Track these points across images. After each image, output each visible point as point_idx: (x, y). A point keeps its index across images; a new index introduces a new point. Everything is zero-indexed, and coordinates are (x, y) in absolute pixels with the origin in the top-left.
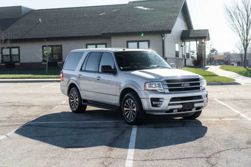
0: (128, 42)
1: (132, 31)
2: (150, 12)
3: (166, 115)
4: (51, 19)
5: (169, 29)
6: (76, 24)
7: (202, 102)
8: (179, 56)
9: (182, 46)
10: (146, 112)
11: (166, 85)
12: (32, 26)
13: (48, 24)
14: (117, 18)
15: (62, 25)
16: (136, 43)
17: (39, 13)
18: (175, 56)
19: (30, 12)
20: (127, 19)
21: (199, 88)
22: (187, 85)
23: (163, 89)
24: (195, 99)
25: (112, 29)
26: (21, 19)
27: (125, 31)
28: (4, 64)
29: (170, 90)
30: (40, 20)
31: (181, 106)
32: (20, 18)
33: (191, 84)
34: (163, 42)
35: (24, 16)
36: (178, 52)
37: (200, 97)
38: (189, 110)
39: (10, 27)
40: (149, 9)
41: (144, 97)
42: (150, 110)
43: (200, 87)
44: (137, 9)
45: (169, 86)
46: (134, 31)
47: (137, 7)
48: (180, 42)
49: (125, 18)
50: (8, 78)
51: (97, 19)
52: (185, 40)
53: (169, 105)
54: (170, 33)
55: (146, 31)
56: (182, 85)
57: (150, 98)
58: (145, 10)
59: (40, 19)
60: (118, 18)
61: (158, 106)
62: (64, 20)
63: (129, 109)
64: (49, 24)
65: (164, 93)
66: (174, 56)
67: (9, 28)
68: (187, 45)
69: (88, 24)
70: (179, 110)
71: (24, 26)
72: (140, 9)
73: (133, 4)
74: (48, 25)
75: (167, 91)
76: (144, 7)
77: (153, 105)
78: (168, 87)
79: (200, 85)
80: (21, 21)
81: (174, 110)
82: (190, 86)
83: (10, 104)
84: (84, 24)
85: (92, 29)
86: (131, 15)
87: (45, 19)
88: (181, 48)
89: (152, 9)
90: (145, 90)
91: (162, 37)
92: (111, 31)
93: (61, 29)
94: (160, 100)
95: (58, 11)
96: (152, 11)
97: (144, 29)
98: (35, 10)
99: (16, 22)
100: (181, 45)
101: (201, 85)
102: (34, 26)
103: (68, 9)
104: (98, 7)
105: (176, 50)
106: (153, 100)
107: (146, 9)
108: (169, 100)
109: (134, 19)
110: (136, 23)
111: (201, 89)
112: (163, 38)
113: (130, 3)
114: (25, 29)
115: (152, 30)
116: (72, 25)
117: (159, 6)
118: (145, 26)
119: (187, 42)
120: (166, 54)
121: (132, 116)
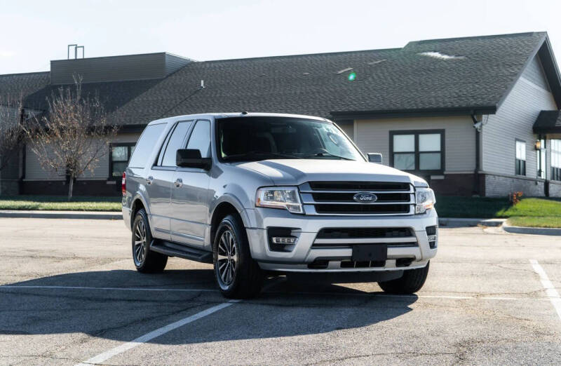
0: (392, 134)
1: (401, 108)
2: (454, 65)
3: (310, 273)
4: (228, 81)
5: (493, 103)
6: (281, 93)
7: (415, 244)
8: (527, 173)
9: (536, 149)
10: (260, 264)
11: (311, 196)
12: (182, 97)
13: (219, 91)
14: (373, 78)
15: (249, 94)
16: (412, 137)
17: (204, 69)
18: (514, 172)
19: (186, 66)
20: (396, 80)
21: (406, 209)
22: (369, 198)
23: (301, 205)
24: (392, 236)
25: (356, 103)
26: (162, 82)
27: (386, 108)
28: (115, 183)
29: (319, 208)
30: (202, 85)
31: (348, 252)
32: (162, 80)
33: (381, 197)
34: (478, 134)
35: (171, 75)
36: (524, 162)
37: (407, 232)
38: (375, 265)
39: (136, 99)
40: (452, 57)
41: (254, 224)
42: (265, 258)
43: (409, 205)
44: (426, 57)
45: (316, 197)
46: (407, 107)
47: (425, 54)
48: (531, 138)
49: (391, 79)
50: (101, 211)
51: (331, 81)
52: (548, 135)
53: (315, 246)
54: (494, 113)
55: (435, 107)
56: (355, 198)
57: (265, 227)
58: (443, 60)
59: (202, 82)
60: (376, 77)
61: (286, 248)
62: (257, 85)
63: (227, 257)
64: (221, 93)
65: (304, 215)
66: (512, 172)
67: (132, 101)
68: (552, 148)
69: (308, 93)
70: (346, 263)
71: (165, 98)
72: (432, 58)
73: (418, 46)
74: (218, 95)
75: (312, 211)
76: (442, 53)
77: (274, 247)
78: (315, 199)
79: (409, 200)
80: (161, 86)
81: (330, 263)
82: (379, 200)
83: (27, 253)
84: (298, 92)
85: (315, 103)
86: (406, 72)
87: (214, 83)
88: (534, 152)
89: (460, 58)
90: (256, 206)
91: (476, 122)
92: (352, 108)
93: (244, 103)
94: (292, 234)
95: (248, 65)
96: (461, 61)
97: (430, 104)
98: (198, 63)
99: (150, 88)
100: (536, 147)
101: (412, 201)
102: (187, 96)
103: (270, 61)
104: (340, 56)
105: (518, 157)
106: (273, 232)
107: (446, 57)
108: (315, 235)
109: (412, 80)
110: (417, 90)
111: (412, 212)
112: (477, 126)
113: (410, 44)
114: (166, 103)
115: (449, 105)
116: (271, 94)
117: (479, 52)
118: (435, 97)
119: (552, 141)
120: (484, 163)
121: (231, 276)
